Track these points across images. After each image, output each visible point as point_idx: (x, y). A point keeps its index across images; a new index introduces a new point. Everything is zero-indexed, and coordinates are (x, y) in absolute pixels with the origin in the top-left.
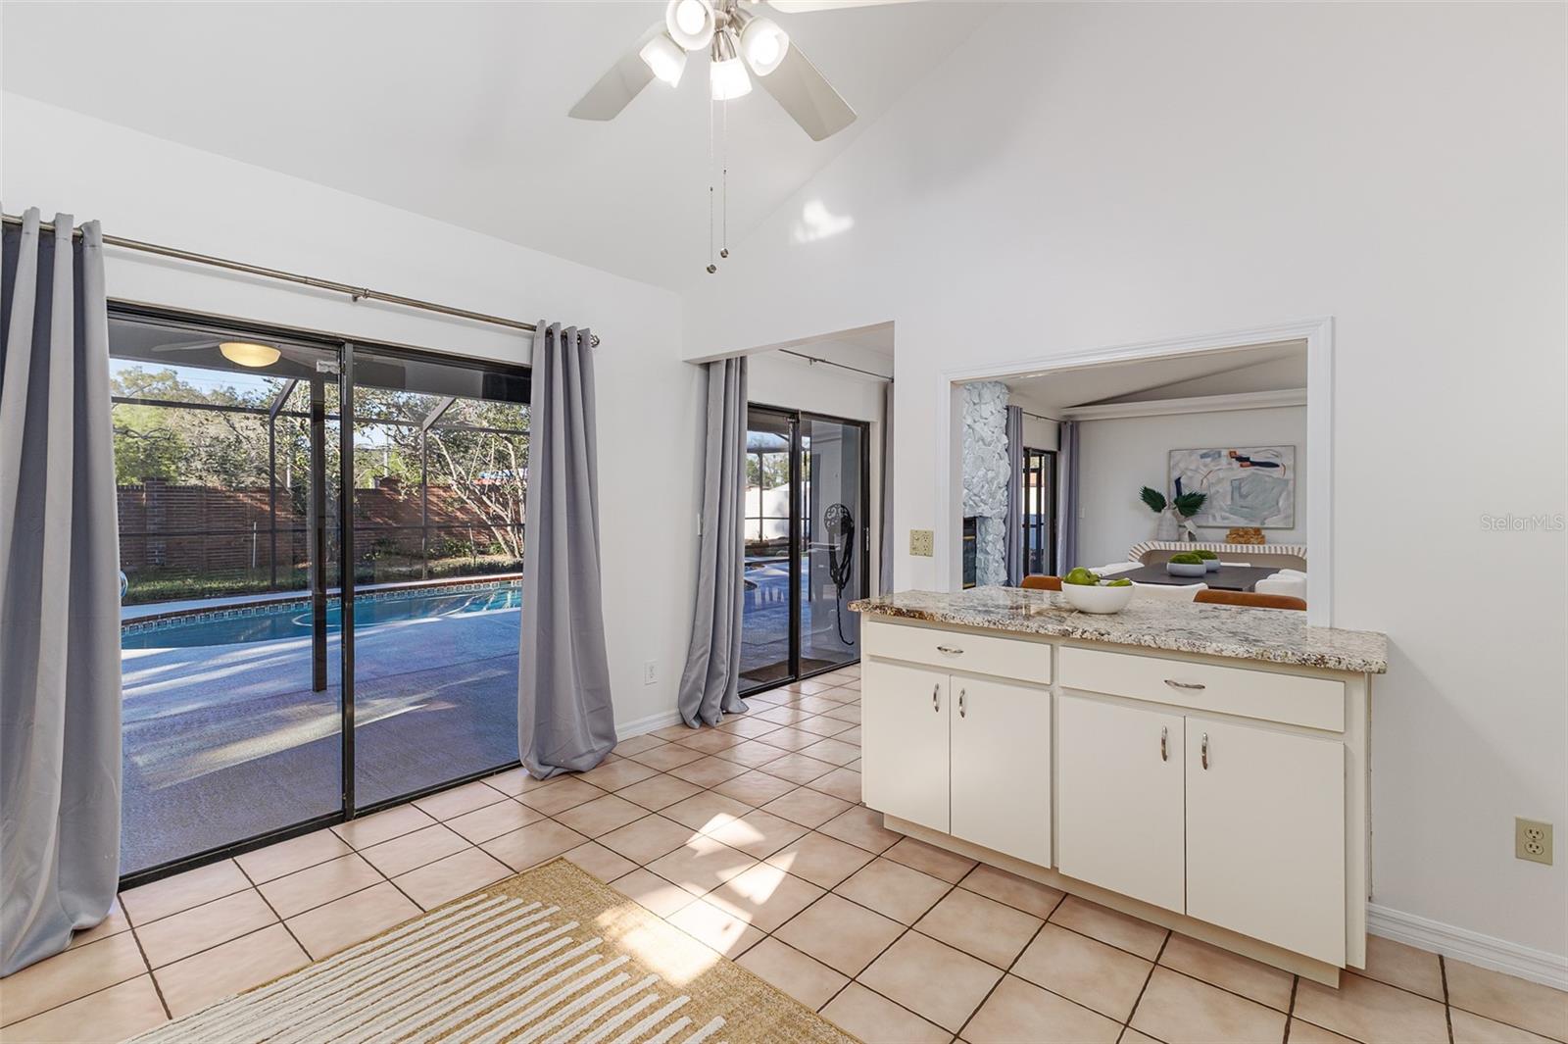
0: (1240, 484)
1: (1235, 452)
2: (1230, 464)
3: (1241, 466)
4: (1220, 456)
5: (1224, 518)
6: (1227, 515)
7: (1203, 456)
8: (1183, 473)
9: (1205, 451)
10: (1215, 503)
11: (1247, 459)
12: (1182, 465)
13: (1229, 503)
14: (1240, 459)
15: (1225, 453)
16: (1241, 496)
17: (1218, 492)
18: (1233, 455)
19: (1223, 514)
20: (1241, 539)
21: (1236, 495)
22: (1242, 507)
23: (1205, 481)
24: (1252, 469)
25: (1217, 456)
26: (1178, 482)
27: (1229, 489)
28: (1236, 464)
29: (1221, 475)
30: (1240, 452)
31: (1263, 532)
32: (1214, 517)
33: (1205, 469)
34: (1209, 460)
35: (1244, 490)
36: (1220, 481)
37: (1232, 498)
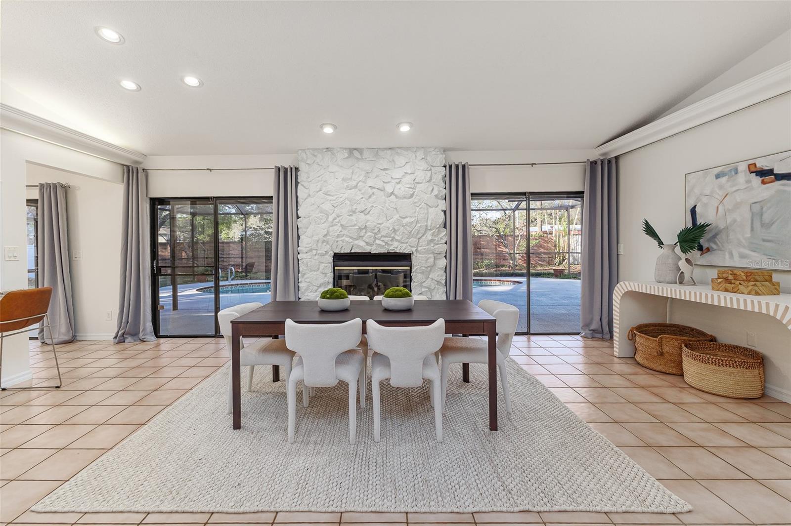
0: (762, 208)
1: (755, 164)
2: (748, 182)
3: (763, 183)
4: (736, 172)
5: (742, 256)
6: (747, 252)
7: (718, 176)
8: (698, 200)
9: (720, 169)
10: (732, 236)
11: (770, 172)
12: (697, 191)
13: (748, 235)
14: (764, 174)
15: (743, 167)
16: (762, 225)
17: (735, 221)
18: (753, 169)
19: (742, 250)
20: (729, 286)
21: (757, 225)
22: (764, 240)
23: (721, 208)
24: (778, 185)
25: (733, 173)
26: (693, 211)
27: (748, 216)
28: (756, 180)
29: (739, 197)
30: (762, 164)
31: (776, 277)
32: (731, 254)
33: (721, 193)
34: (723, 180)
35: (767, 217)
36: (737, 206)
37: (752, 229)
